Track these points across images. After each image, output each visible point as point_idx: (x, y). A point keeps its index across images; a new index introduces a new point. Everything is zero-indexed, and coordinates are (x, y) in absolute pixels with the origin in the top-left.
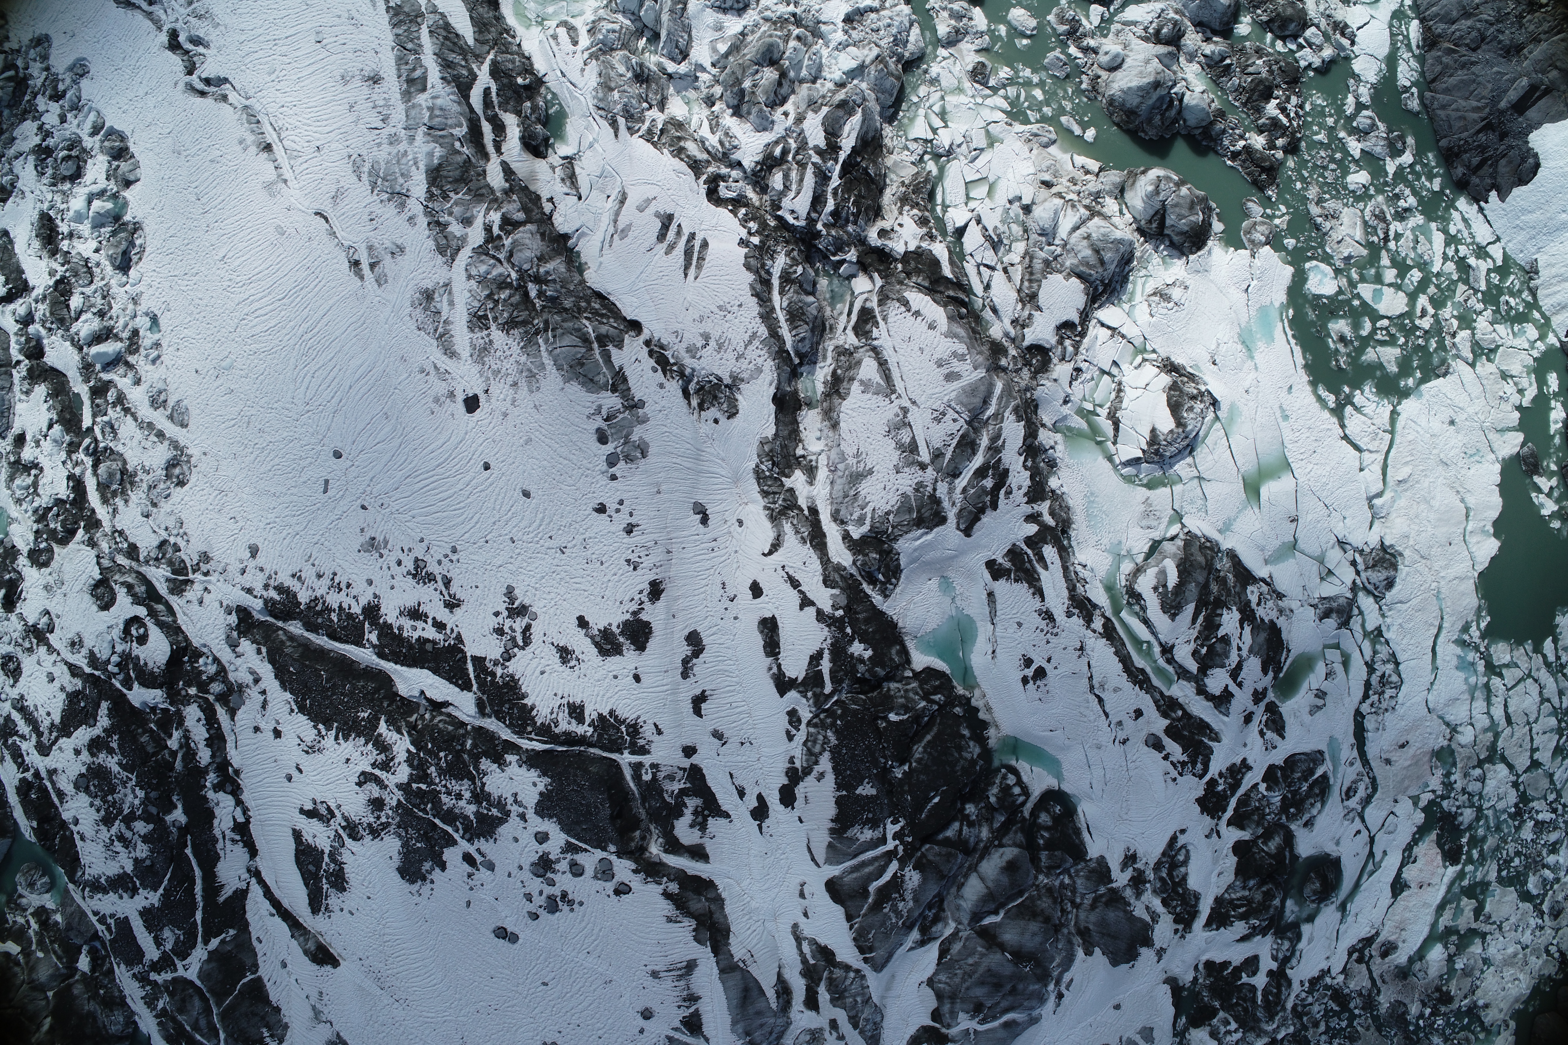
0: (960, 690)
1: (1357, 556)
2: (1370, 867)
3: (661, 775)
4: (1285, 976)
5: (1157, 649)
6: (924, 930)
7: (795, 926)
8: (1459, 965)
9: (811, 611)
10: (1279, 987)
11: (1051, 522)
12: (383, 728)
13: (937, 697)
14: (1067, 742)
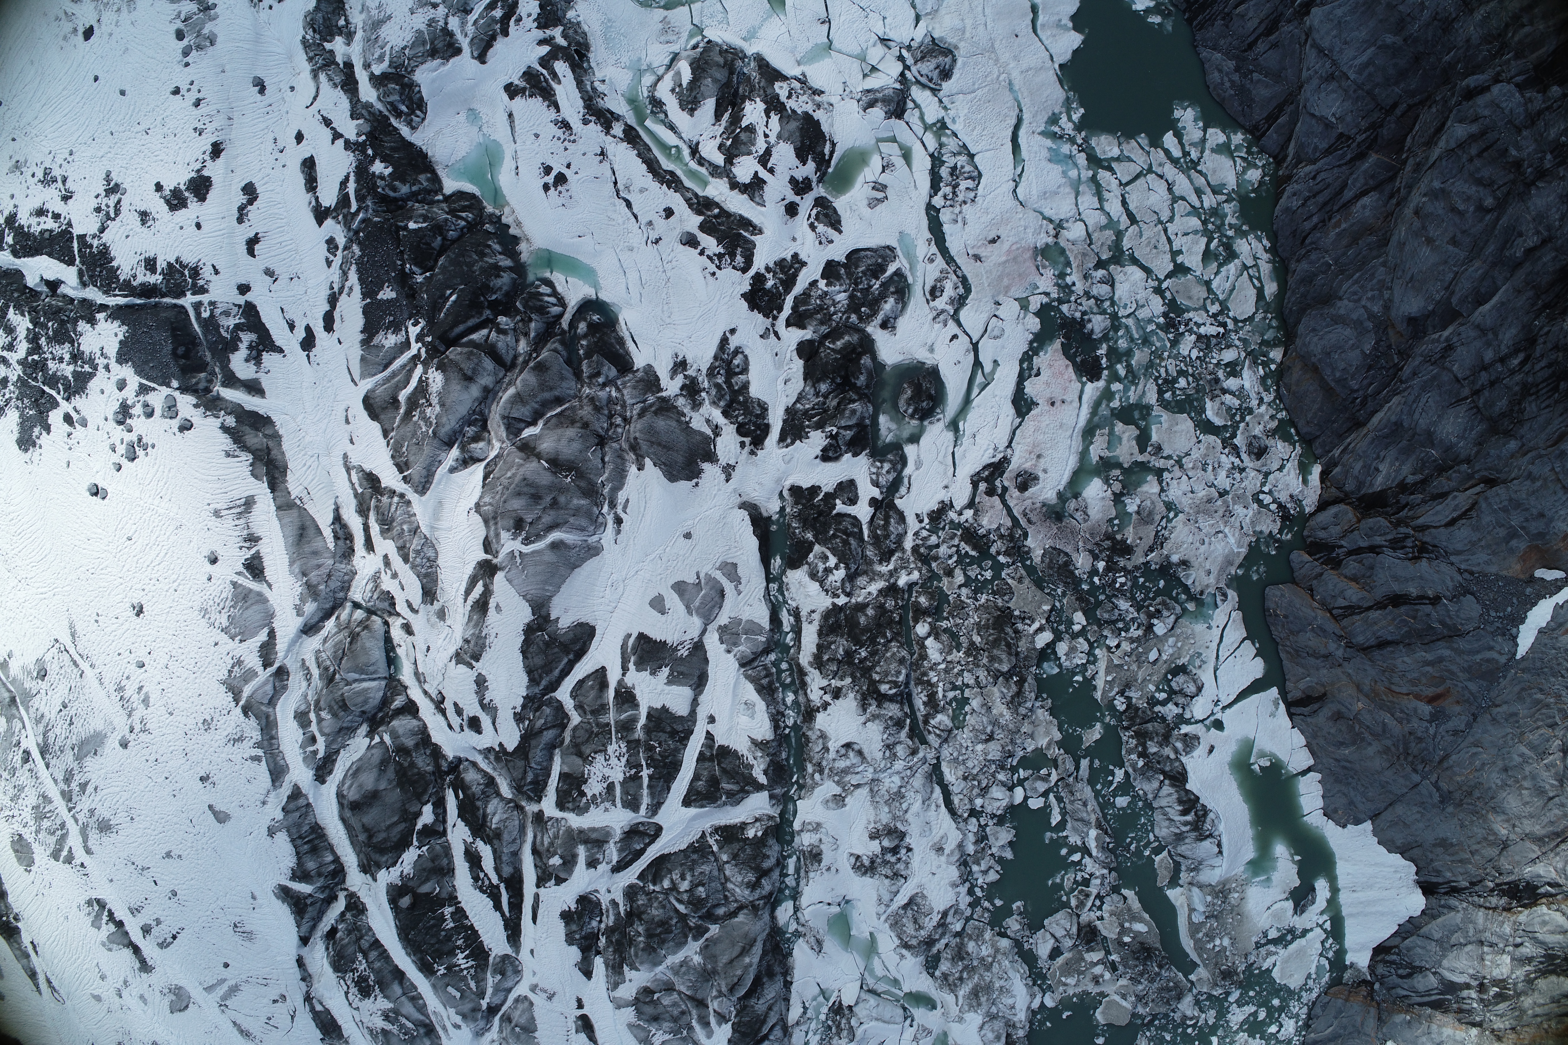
0: (490, 209)
1: (905, 53)
2: (979, 379)
3: (218, 312)
4: (893, 506)
5: (686, 152)
6: (463, 448)
7: (345, 456)
8: (1132, 508)
9: (340, 142)
10: (887, 519)
11: (563, 42)
12: (11, 314)
13: (464, 215)
14: (597, 247)
